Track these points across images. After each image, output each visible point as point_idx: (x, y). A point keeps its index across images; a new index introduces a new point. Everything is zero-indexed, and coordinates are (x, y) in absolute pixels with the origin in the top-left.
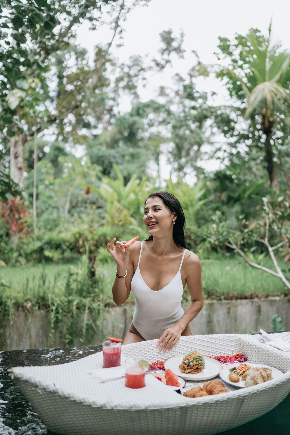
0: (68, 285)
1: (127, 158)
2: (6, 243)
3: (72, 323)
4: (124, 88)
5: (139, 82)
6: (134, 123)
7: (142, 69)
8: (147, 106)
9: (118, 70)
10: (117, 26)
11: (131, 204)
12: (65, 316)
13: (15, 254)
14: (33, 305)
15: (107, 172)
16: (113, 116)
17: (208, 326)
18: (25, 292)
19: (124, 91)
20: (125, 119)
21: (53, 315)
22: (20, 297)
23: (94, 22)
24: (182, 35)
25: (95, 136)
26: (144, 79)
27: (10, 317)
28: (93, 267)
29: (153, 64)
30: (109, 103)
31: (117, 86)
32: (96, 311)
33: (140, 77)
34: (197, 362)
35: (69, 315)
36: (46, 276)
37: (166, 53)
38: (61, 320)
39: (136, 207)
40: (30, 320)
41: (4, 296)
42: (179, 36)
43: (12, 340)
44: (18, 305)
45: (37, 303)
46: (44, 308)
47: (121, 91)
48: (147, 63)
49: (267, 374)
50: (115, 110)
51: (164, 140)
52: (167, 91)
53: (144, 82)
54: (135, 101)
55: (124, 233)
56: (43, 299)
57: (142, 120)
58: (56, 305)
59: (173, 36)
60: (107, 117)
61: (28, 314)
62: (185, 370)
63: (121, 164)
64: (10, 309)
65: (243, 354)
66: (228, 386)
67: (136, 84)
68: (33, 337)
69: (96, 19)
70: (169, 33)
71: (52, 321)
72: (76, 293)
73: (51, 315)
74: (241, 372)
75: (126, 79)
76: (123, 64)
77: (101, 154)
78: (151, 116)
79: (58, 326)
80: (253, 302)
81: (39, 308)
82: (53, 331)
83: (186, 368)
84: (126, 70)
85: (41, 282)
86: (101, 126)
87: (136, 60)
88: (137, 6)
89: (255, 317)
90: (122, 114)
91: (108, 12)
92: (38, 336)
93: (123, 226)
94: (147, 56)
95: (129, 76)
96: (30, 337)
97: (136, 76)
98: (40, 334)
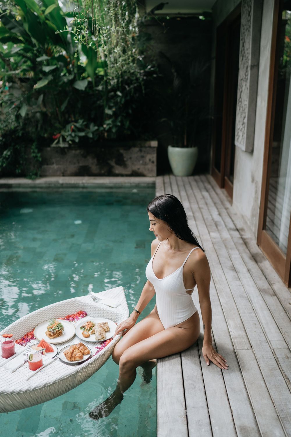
34: (58, 328)
49: (107, 328)
62: (51, 336)
65: (83, 311)
66: (86, 342)
74: (89, 328)
83: (52, 335)
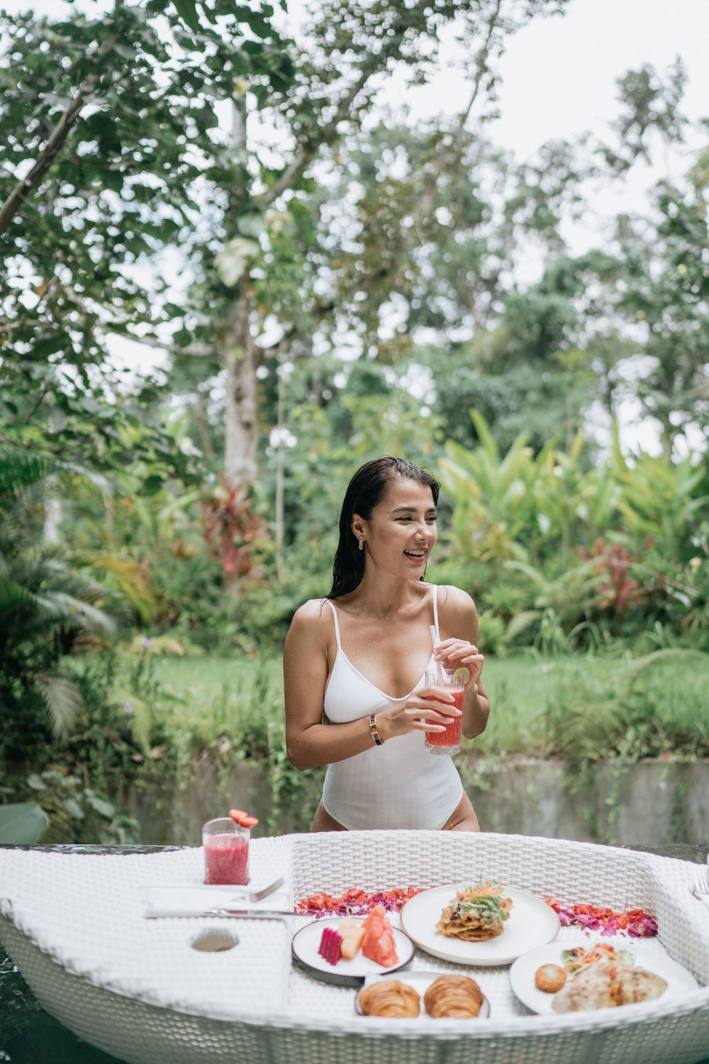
1: (533, 397)
2: (214, 601)
4: (527, 226)
5: (563, 209)
6: (551, 311)
7: (572, 176)
8: (583, 265)
9: (512, 181)
10: (484, 69)
11: (515, 507)
12: (308, 776)
13: (231, 628)
14: (236, 748)
16: (498, 295)
18: (220, 713)
19: (526, 232)
20: (528, 302)
21: (277, 774)
22: (206, 726)
23: (424, 66)
24: (679, 80)
25: (456, 347)
26: (577, 199)
27: (178, 775)
29: (600, 161)
30: (490, 264)
31: (509, 221)
33: (567, 194)
36: (267, 679)
37: (635, 128)
38: (298, 788)
39: (527, 515)
40: (223, 783)
41: (169, 723)
42: (668, 83)
43: (186, 827)
44: (199, 746)
45: (244, 742)
46: (261, 755)
47: (518, 233)
48: (582, 159)
50: (506, 281)
51: (629, 349)
52: (638, 227)
53: (577, 207)
54: (555, 256)
55: (493, 580)
56: (260, 733)
57: (570, 301)
59: (654, 84)
60: (484, 298)
61: (220, 767)
63: (518, 411)
64: (180, 755)
67: (555, 213)
69: (426, 59)
70: (645, 77)
71: (276, 788)
73: (271, 772)
75: (531, 204)
76: (524, 167)
77: (466, 388)
78: (595, 289)
79: (291, 801)
81: (248, 755)
82: (276, 811)
84: (532, 180)
85: (257, 694)
86: (468, 320)
87: (554, 154)
88: (537, 17)
90: (522, 290)
91: (460, 39)
93: (491, 562)
94: (583, 141)
95: (539, 195)
97: (557, 192)
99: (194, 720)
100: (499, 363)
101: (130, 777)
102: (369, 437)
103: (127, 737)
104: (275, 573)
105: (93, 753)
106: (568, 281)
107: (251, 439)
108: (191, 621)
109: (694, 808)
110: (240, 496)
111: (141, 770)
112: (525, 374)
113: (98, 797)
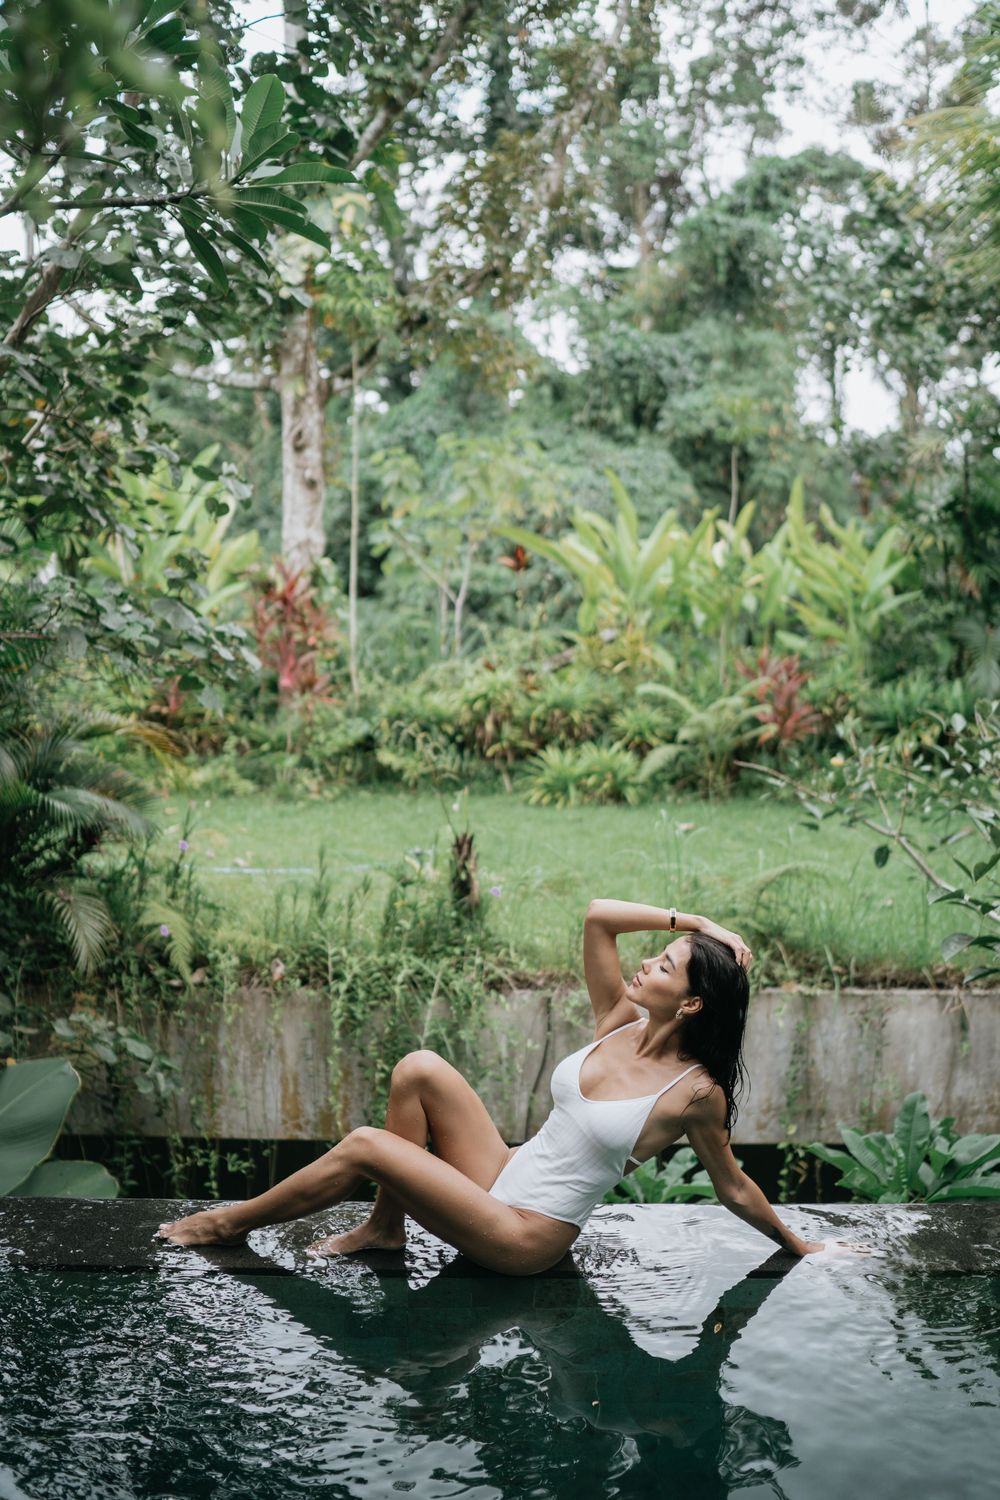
0: (390, 918)
1: (718, 365)
3: (393, 1029)
4: (725, 99)
5: (777, 76)
6: (748, 239)
7: (791, 26)
8: (797, 170)
11: (659, 599)
12: (373, 1008)
13: (291, 761)
14: (290, 973)
15: (646, 414)
17: (792, 1063)
18: (272, 929)
19: (724, 110)
20: (716, 224)
21: (338, 1005)
22: (256, 944)
25: (618, 274)
26: (797, 62)
27: (224, 1006)
28: (464, 867)
30: (669, 159)
31: (700, 90)
32: (463, 1002)
33: (782, 55)
35: (386, 1005)
38: (361, 1024)
39: (677, 606)
40: (278, 1016)
41: (214, 941)
43: (235, 1061)
44: (249, 968)
45: (300, 965)
46: (320, 983)
47: (711, 110)
52: (885, 102)
53: (797, 74)
56: (319, 953)
58: (349, 977)
60: (658, 209)
61: (274, 997)
63: (698, 386)
64: (226, 983)
67: (766, 78)
68: (291, 1058)
71: (337, 1024)
72: (410, 945)
73: (331, 1005)
75: (731, 67)
77: (628, 350)
79: (354, 1038)
80: (943, 1000)
81: (305, 982)
82: (337, 1050)
86: (634, 239)
89: (948, 1042)
92: (303, 1056)
95: (743, 53)
96: (282, 1053)
98: (310, 1052)
99: (242, 937)
100: (673, 313)
101: (169, 1006)
102: (473, 494)
103: (164, 961)
104: (348, 678)
105: (124, 978)
106: (773, 197)
107: (316, 502)
108: (239, 747)
109: (819, 1045)
110: (303, 582)
111: (183, 998)
112: (709, 332)
113: (134, 1037)
